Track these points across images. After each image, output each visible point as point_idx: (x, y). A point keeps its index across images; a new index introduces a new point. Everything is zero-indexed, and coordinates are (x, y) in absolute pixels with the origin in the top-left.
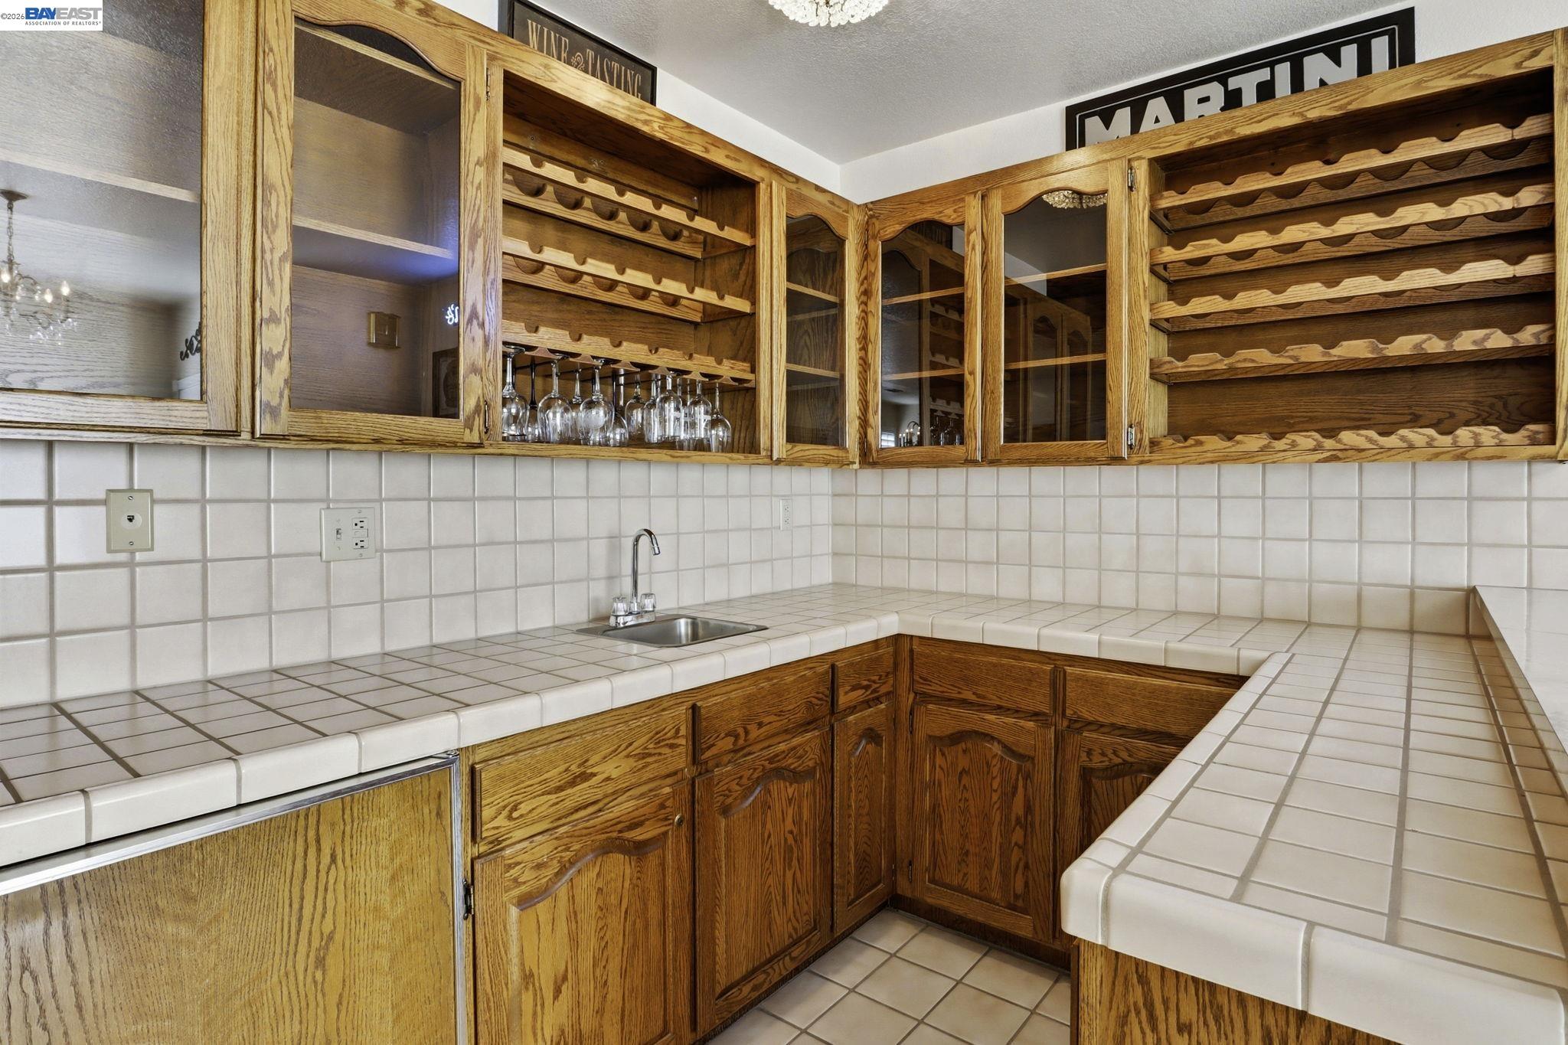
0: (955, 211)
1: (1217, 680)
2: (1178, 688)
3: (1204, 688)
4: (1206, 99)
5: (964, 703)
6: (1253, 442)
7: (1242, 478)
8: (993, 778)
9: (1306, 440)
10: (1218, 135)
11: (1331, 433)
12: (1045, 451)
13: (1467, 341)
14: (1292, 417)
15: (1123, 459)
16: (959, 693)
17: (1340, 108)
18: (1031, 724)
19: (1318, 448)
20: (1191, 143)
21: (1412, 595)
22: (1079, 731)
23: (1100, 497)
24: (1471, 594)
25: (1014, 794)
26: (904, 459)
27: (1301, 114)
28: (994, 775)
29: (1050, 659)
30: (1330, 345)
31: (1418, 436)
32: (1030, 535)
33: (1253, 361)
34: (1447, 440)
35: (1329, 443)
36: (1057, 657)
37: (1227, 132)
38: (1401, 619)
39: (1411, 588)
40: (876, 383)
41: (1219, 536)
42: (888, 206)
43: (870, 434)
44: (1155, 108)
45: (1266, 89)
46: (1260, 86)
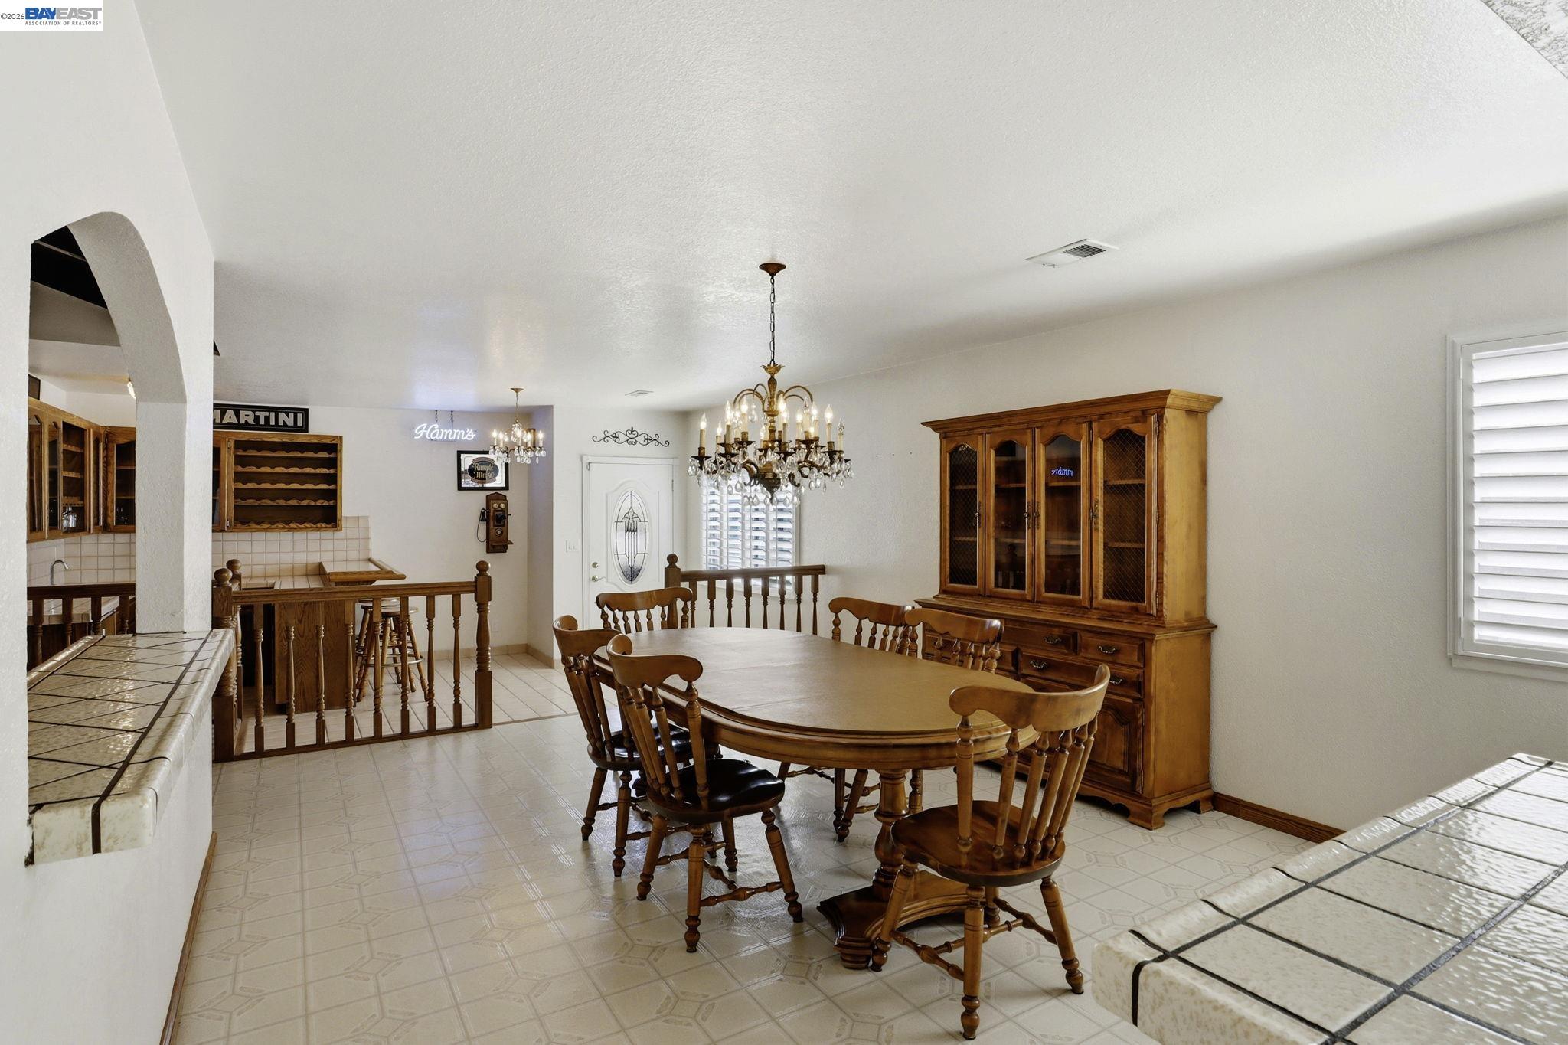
4: (248, 416)
6: (266, 526)
7: (261, 535)
9: (281, 526)
10: (257, 439)
11: (288, 524)
13: (319, 503)
15: (226, 530)
17: (304, 440)
19: (284, 528)
20: (249, 439)
21: (307, 566)
24: (320, 564)
27: (295, 439)
30: (287, 500)
31: (309, 525)
34: (315, 526)
35: (287, 527)
37: (260, 438)
38: (304, 572)
39: (307, 564)
40: (113, 500)
41: (252, 553)
42: (120, 431)
43: (109, 519)
44: (230, 413)
45: (267, 419)
46: (265, 417)
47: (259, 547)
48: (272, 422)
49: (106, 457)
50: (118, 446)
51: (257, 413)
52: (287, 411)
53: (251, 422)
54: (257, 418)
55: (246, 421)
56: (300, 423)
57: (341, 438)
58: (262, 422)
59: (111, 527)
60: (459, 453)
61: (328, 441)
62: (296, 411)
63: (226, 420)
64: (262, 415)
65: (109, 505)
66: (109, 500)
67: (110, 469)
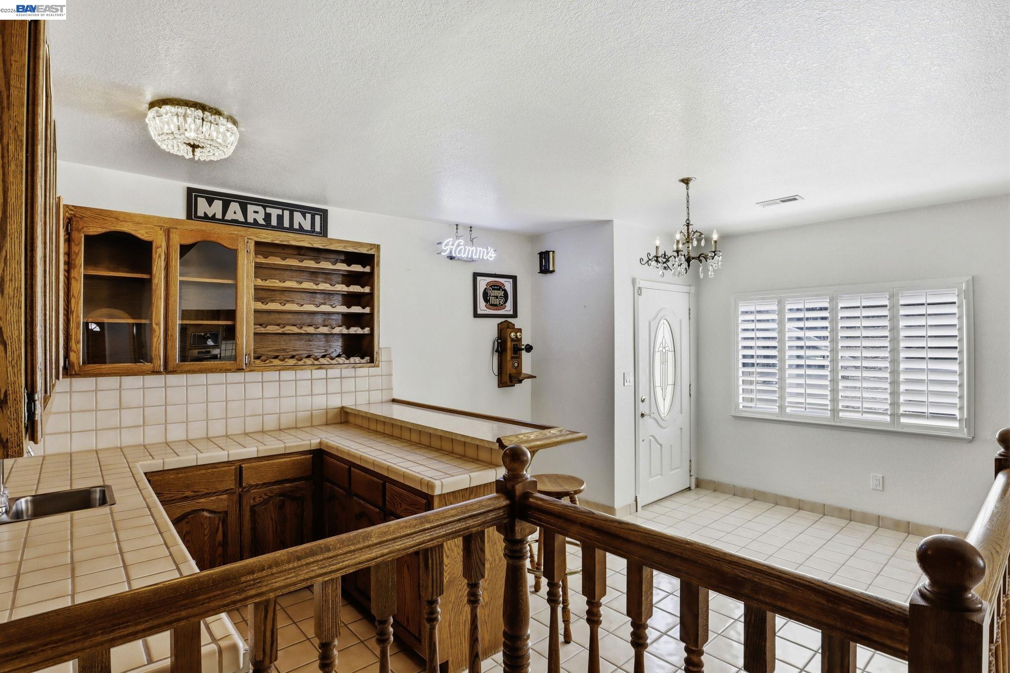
0: (146, 233)
1: (302, 454)
2: (289, 461)
3: (299, 458)
4: (257, 212)
5: (186, 498)
6: (291, 362)
8: (205, 529)
10: (283, 241)
11: (317, 359)
12: (204, 366)
14: (288, 349)
15: (244, 369)
16: (183, 494)
17: (323, 246)
18: (225, 496)
19: (313, 365)
20: (273, 240)
21: (327, 412)
22: (248, 491)
23: (207, 385)
25: (217, 532)
26: (105, 372)
27: (311, 244)
28: (205, 527)
29: (231, 463)
32: (166, 408)
33: (291, 331)
35: (316, 363)
36: (235, 462)
37: (286, 241)
38: (324, 420)
39: (327, 409)
40: (78, 324)
41: (263, 398)
42: (88, 213)
43: (73, 356)
44: (234, 207)
45: (280, 218)
46: (278, 216)
47: (271, 390)
48: (286, 224)
49: (68, 254)
50: (88, 238)
51: (269, 210)
52: (304, 210)
53: (262, 222)
54: (268, 217)
55: (255, 220)
56: (318, 229)
57: (378, 247)
58: (274, 222)
59: (76, 368)
60: (476, 275)
61: (364, 251)
62: (314, 211)
63: (229, 216)
64: (274, 212)
65: (73, 332)
66: (73, 325)
67: (74, 273)
